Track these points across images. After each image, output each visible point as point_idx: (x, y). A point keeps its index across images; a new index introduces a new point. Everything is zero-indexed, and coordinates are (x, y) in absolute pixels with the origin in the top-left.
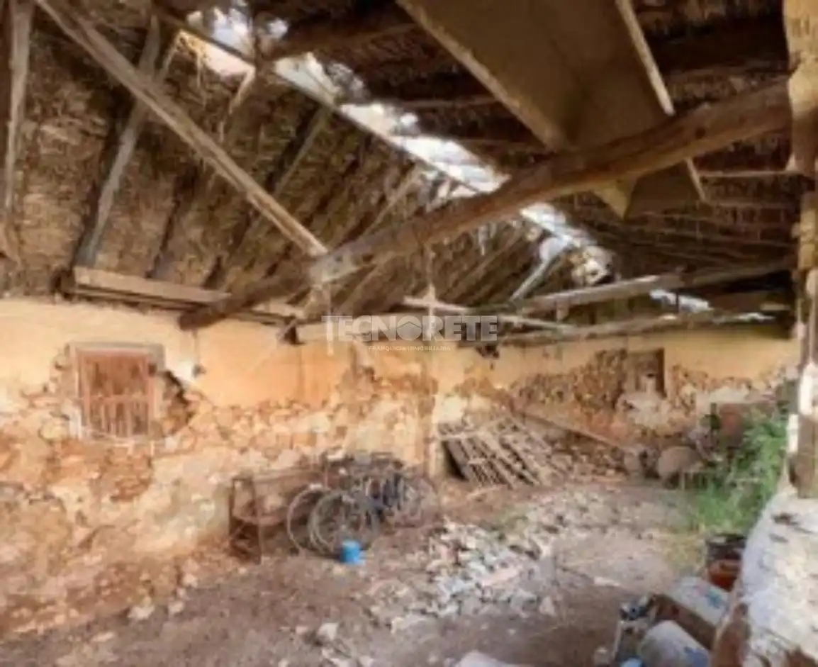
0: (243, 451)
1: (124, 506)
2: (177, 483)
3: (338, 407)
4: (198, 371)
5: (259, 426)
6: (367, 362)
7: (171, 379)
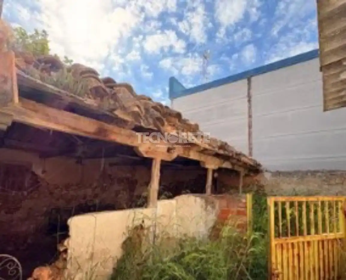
0: (58, 200)
1: (9, 215)
2: (30, 209)
3: (96, 187)
4: (44, 172)
5: (64, 192)
6: (109, 172)
7: (33, 174)
